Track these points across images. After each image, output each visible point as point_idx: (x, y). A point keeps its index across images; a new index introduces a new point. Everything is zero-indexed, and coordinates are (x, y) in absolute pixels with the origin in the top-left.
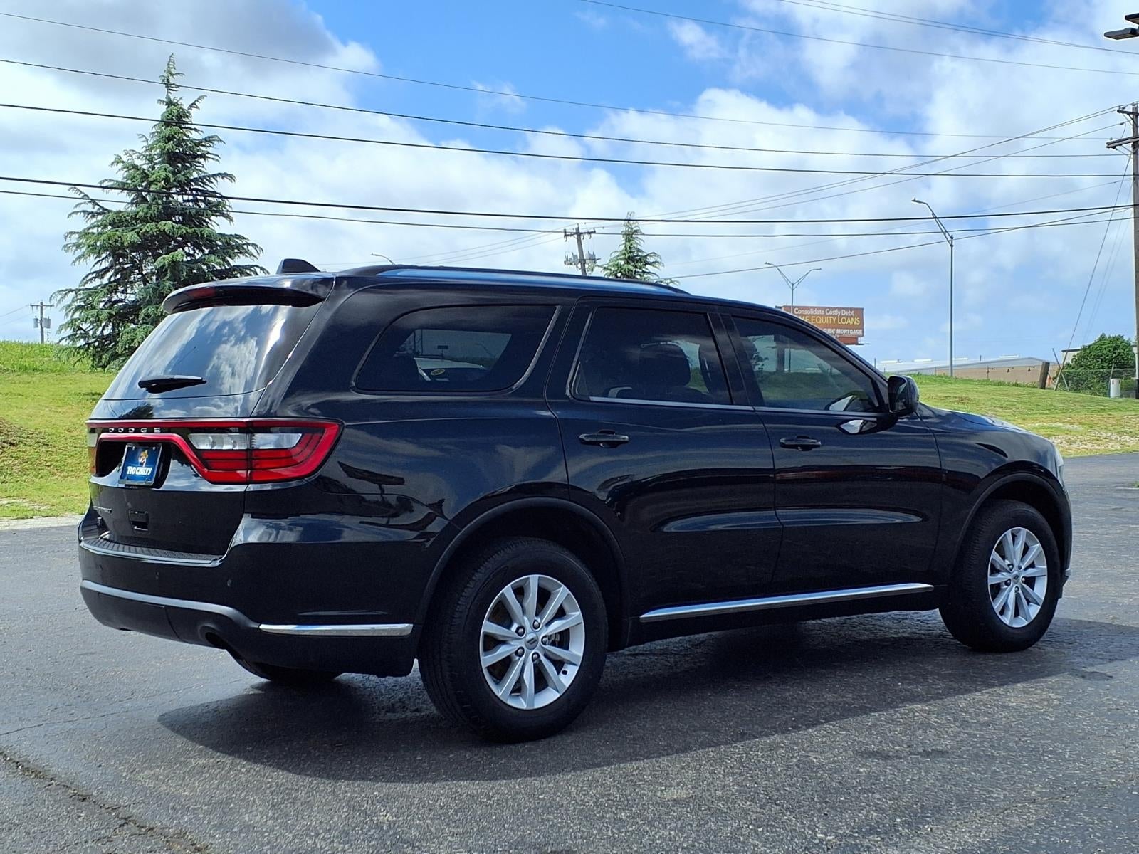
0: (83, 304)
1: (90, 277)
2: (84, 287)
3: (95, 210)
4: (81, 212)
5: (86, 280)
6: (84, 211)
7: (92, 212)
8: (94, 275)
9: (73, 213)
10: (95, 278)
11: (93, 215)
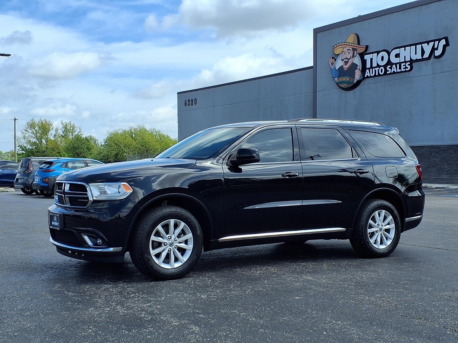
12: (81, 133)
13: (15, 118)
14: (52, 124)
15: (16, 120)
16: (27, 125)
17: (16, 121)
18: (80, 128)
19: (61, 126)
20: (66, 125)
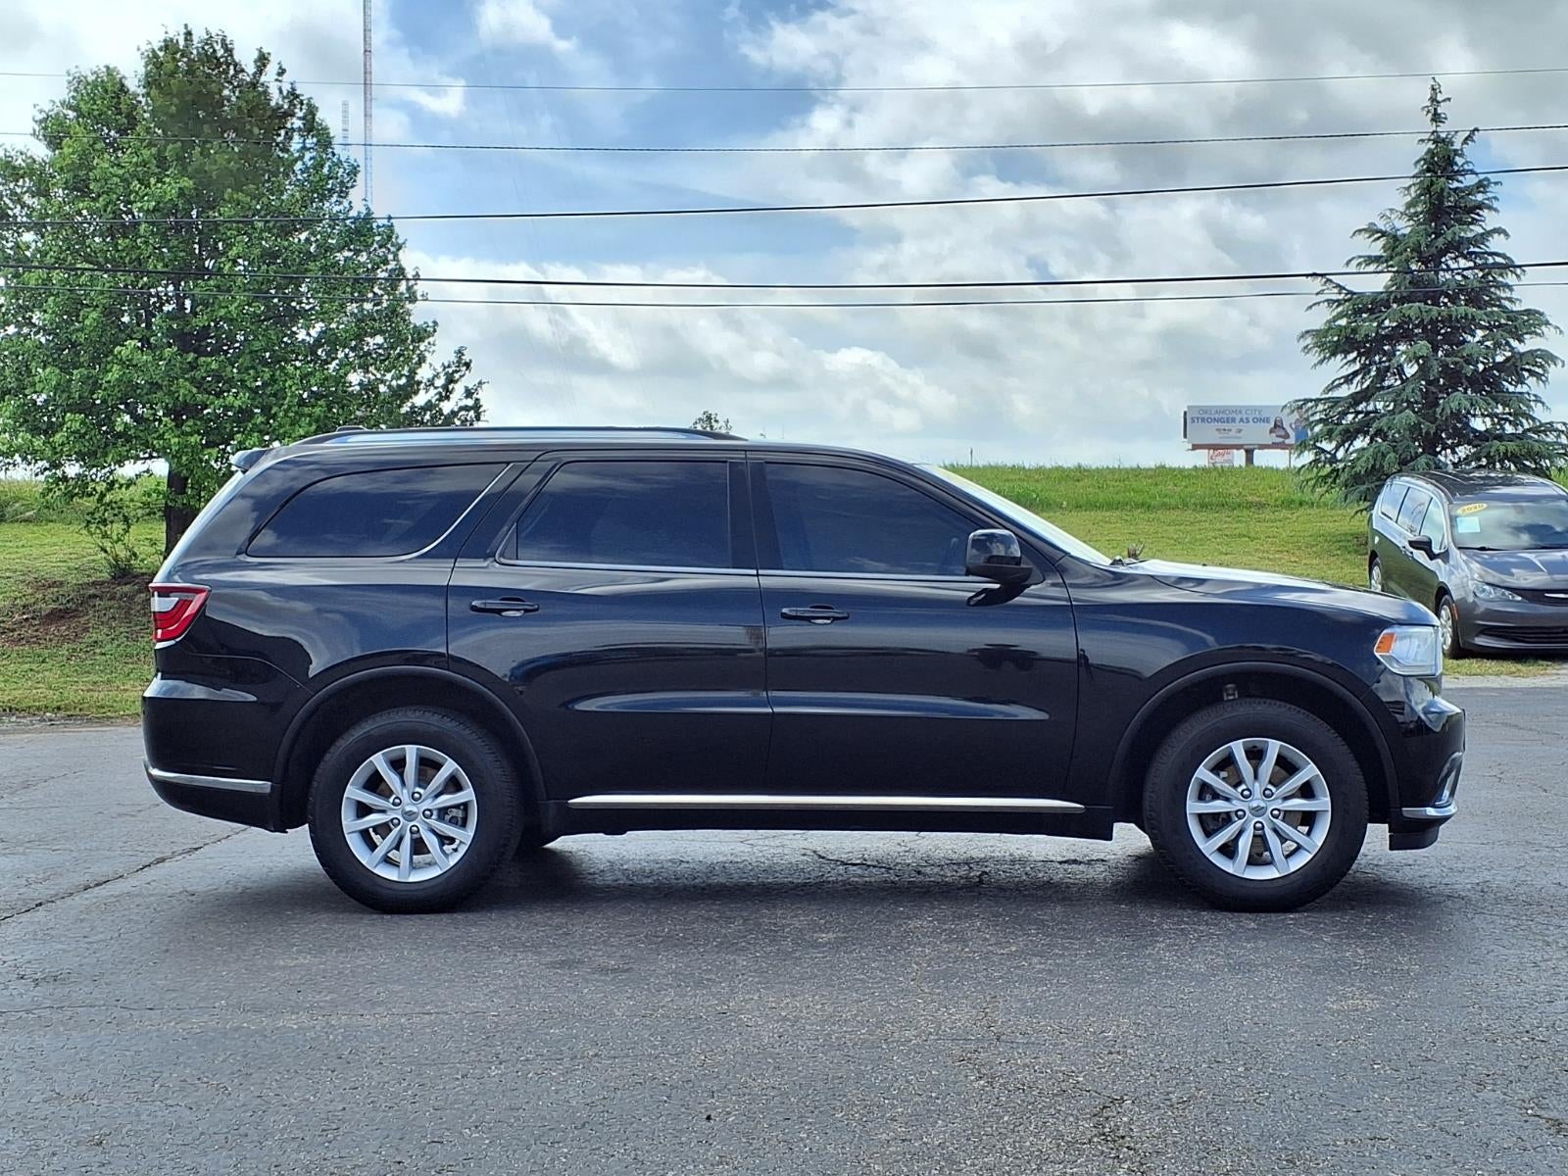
0: (1323, 416)
1: (1337, 382)
2: (1327, 396)
3: (1341, 297)
4: (1324, 302)
5: (1331, 388)
6: (1327, 300)
7: (1338, 301)
8: (1342, 381)
9: (1315, 304)
10: (1342, 384)
11: (1339, 303)
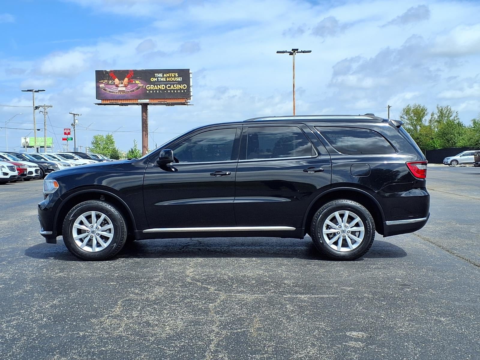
12: (458, 117)
13: (389, 106)
14: (426, 110)
15: (390, 107)
16: (403, 111)
17: (390, 109)
18: (456, 113)
19: (436, 111)
20: (442, 110)
